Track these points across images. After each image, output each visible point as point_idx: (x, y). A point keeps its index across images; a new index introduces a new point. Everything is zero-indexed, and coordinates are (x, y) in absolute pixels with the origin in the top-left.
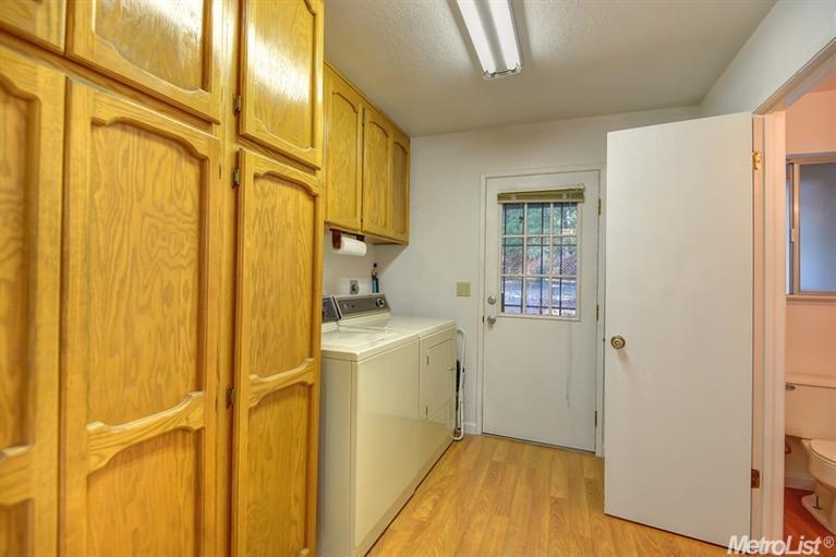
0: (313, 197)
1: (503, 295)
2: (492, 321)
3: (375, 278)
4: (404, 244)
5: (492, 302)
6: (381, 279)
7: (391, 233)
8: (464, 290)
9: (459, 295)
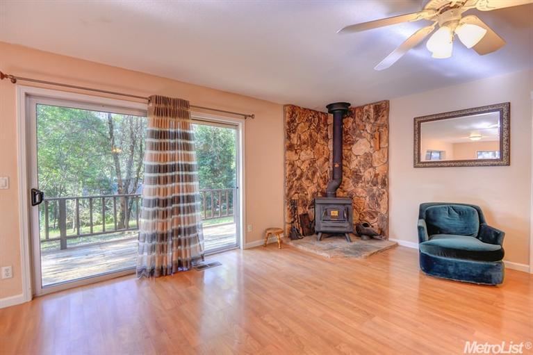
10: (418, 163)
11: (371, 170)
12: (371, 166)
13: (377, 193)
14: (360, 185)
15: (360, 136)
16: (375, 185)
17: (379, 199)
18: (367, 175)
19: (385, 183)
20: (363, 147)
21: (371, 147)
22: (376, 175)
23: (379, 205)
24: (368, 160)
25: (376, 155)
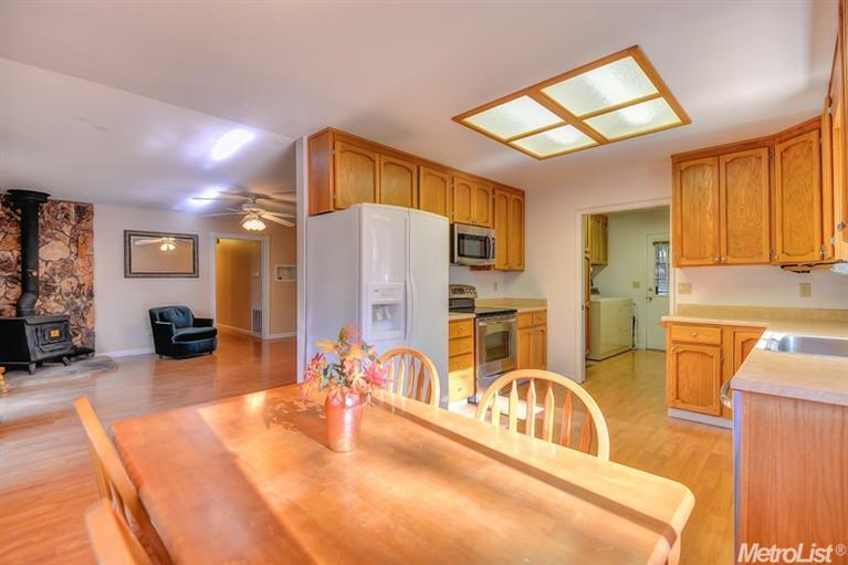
1: (657, 288)
2: (651, 299)
4: (606, 265)
5: (650, 290)
7: (601, 262)
8: (636, 285)
9: (634, 287)
10: (129, 272)
11: (72, 279)
12: (73, 275)
13: (82, 306)
14: (52, 298)
15: (52, 236)
16: (77, 297)
17: (85, 313)
18: (64, 285)
19: (91, 295)
20: (59, 251)
21: (71, 253)
22: (80, 286)
23: (84, 319)
24: (66, 268)
25: (80, 262)
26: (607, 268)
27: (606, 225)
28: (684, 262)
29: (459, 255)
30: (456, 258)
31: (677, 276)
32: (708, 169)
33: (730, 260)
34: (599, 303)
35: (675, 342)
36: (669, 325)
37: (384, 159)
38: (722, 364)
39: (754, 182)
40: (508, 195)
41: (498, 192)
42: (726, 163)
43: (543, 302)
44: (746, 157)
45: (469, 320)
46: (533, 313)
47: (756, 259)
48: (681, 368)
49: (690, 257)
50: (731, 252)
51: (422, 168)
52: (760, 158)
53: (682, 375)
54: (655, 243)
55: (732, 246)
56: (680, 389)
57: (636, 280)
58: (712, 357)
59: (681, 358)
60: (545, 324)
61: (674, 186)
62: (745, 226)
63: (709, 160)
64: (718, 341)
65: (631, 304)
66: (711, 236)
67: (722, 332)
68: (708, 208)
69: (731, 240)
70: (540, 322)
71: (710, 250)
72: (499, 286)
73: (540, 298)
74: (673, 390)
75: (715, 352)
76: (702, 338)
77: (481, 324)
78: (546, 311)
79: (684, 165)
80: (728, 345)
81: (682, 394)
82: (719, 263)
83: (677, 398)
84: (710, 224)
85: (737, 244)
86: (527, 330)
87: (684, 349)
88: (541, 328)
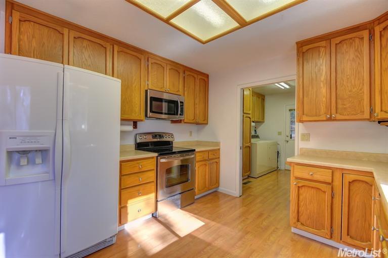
0: (250, 118)
1: (291, 135)
2: (287, 141)
3: (255, 131)
4: (264, 122)
5: (287, 136)
6: (257, 131)
7: (260, 120)
8: (280, 133)
9: (279, 135)
26: (264, 124)
27: (263, 100)
28: (305, 118)
29: (151, 111)
30: (149, 114)
31: (299, 128)
32: (322, 50)
33: (339, 117)
34: (256, 144)
35: (297, 178)
36: (292, 165)
37: (73, 34)
38: (332, 198)
39: (357, 56)
40: (196, 76)
41: (187, 73)
42: (336, 44)
43: (218, 144)
44: (351, 39)
45: (153, 158)
46: (208, 151)
47: (359, 116)
48: (301, 197)
49: (308, 115)
50: (339, 111)
51: (115, 46)
52: (363, 38)
53: (301, 204)
54: (290, 110)
55: (340, 106)
56: (300, 214)
57: (280, 131)
58: (324, 192)
59: (301, 191)
60: (219, 158)
61: (298, 64)
62: (350, 91)
63: (323, 43)
64: (329, 180)
65: (277, 144)
66: (324, 99)
67: (333, 173)
68: (322, 79)
69: (339, 101)
70: (214, 157)
71: (323, 110)
72: (193, 134)
73: (215, 141)
74: (295, 214)
75: (327, 188)
76: (317, 177)
77: (163, 160)
78: (219, 149)
79: (305, 48)
80: (337, 183)
81: (301, 218)
82: (330, 119)
83: (298, 220)
84: (324, 90)
85: (344, 105)
86: (203, 163)
87: (304, 184)
88: (216, 160)
